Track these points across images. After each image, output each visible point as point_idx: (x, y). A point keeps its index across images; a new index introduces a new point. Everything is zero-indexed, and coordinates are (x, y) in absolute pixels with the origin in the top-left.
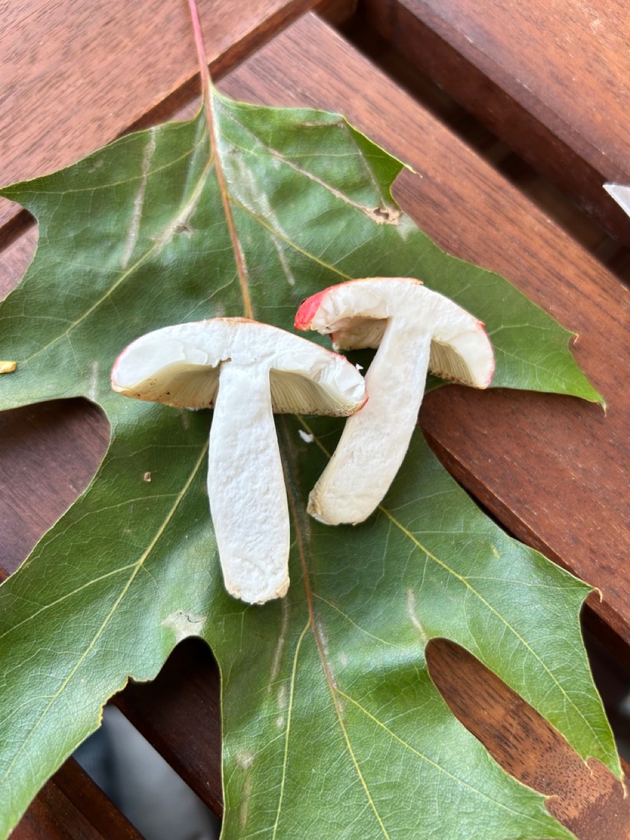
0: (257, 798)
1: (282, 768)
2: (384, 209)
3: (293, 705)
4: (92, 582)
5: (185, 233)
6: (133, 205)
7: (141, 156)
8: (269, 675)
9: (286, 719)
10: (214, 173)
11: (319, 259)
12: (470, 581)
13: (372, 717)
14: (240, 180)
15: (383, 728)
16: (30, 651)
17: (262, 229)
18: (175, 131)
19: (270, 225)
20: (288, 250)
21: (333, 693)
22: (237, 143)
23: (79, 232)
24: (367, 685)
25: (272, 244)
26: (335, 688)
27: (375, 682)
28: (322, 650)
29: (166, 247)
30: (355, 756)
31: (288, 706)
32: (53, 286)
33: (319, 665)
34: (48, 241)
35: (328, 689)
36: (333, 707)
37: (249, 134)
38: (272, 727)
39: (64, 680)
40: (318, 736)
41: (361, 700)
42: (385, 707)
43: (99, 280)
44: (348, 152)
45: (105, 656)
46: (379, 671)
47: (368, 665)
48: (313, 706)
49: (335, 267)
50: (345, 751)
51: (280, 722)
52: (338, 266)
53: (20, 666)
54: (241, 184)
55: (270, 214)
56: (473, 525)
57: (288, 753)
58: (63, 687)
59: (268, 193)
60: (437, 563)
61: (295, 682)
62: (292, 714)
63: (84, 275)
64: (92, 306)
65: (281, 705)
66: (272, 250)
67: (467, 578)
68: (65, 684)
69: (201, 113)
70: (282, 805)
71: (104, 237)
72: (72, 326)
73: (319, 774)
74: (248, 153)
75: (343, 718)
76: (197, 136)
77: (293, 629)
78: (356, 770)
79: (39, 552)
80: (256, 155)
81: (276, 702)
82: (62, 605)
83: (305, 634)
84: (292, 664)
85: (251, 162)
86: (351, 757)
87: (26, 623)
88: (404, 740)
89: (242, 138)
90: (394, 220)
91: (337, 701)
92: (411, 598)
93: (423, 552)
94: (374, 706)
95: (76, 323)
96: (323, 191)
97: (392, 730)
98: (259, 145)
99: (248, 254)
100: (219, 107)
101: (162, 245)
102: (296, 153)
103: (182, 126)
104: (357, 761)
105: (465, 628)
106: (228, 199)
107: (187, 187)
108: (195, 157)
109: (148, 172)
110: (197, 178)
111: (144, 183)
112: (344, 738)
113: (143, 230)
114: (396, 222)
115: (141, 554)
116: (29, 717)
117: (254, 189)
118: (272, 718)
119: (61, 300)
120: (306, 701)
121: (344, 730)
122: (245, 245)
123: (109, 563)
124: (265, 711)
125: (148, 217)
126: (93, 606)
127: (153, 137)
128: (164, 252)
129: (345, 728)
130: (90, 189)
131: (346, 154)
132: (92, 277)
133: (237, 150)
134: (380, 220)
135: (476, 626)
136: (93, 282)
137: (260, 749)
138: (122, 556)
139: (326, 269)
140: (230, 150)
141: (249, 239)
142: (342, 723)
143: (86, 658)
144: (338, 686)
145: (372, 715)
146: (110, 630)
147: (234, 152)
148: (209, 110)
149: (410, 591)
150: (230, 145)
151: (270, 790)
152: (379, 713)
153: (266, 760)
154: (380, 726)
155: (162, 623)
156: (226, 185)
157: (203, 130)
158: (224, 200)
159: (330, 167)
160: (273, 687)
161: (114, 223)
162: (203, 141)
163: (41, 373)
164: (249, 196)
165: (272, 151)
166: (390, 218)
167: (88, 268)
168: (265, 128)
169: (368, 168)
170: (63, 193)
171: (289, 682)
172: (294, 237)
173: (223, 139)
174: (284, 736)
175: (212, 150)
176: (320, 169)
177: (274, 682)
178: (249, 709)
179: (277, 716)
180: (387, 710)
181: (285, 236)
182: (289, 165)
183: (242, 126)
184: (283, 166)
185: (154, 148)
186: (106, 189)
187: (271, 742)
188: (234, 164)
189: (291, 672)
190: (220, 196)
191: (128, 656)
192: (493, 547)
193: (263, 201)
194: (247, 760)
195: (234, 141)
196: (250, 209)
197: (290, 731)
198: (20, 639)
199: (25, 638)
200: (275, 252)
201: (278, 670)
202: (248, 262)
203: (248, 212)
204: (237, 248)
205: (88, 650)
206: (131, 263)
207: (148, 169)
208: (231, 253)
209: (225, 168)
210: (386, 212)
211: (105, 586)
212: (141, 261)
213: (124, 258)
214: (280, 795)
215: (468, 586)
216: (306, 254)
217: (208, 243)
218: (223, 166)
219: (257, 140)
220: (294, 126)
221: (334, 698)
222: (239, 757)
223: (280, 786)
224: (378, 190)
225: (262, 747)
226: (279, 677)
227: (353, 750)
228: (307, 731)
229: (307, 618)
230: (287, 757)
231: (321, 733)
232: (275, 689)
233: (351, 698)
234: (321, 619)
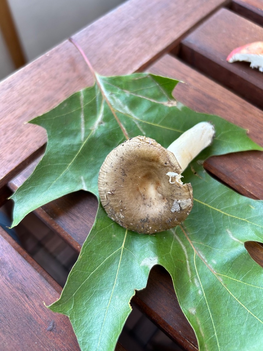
0: (204, 324)
1: (208, 310)
2: (171, 102)
3: (202, 285)
4: (107, 259)
5: (102, 124)
6: (81, 118)
7: (79, 100)
8: (188, 276)
9: (202, 290)
10: (106, 103)
11: (153, 123)
12: (248, 220)
13: (234, 279)
14: (116, 103)
15: (240, 282)
16: (92, 292)
17: (129, 118)
18: (89, 90)
19: (131, 116)
20: (140, 123)
21: (215, 275)
22: (112, 91)
23: (62, 131)
24: (227, 268)
25: (134, 123)
27: (230, 265)
28: (204, 261)
29: (96, 131)
30: (235, 296)
31: (200, 285)
32: (58, 152)
33: (206, 267)
34: (52, 136)
35: (213, 274)
36: (218, 281)
37: (115, 87)
38: (197, 295)
39: (109, 299)
40: (217, 293)
41: (227, 274)
42: (238, 274)
43: (75, 147)
45: (122, 284)
46: (230, 261)
47: (225, 260)
48: (210, 282)
49: (159, 125)
50: (230, 296)
51: (200, 292)
53: (89, 299)
54: (117, 105)
55: (130, 112)
56: (240, 200)
57: (208, 304)
58: (110, 302)
59: (127, 105)
60: (233, 217)
61: (199, 276)
62: (203, 288)
63: (69, 146)
64: (74, 157)
65: (197, 286)
67: (246, 219)
68: (110, 300)
70: (214, 324)
71: (72, 131)
72: (69, 166)
73: (224, 308)
74: (116, 93)
75: (224, 283)
76: (96, 92)
77: (190, 257)
78: (237, 301)
79: (84, 251)
81: (195, 285)
82: (98, 270)
83: (195, 257)
84: (195, 269)
85: (118, 96)
86: (233, 297)
87: (87, 281)
88: (250, 284)
89: (113, 89)
91: (218, 277)
92: (229, 232)
93: (226, 215)
94: (233, 275)
95: (70, 164)
96: (147, 101)
97: (244, 282)
98: (119, 90)
99: (126, 128)
100: (101, 80)
101: (95, 130)
102: (134, 90)
104: (236, 298)
105: (254, 235)
106: (113, 110)
107: (98, 109)
108: (97, 98)
109: (83, 106)
110: (100, 105)
111: (83, 110)
112: (227, 291)
113: (86, 126)
114: (176, 105)
115: (122, 243)
116: (100, 318)
118: (196, 292)
119: (62, 157)
120: (206, 282)
121: (226, 288)
122: (124, 125)
123: (111, 250)
124: (192, 290)
125: (87, 122)
126: (110, 268)
127: (82, 93)
128: (96, 133)
129: (226, 287)
130: (63, 115)
131: (152, 86)
132: (72, 146)
134: (170, 105)
135: (257, 233)
136: (72, 148)
137: (196, 305)
138: (115, 245)
139: (156, 126)
140: (109, 94)
141: (125, 122)
142: (224, 285)
143: (115, 288)
144: (216, 272)
145: (234, 278)
146: (120, 275)
147: (111, 94)
148: (98, 83)
149: (228, 230)
151: (207, 320)
152: (236, 277)
153: (201, 309)
154: (239, 282)
155: (140, 265)
156: (112, 106)
157: (98, 89)
159: (148, 92)
160: (191, 280)
161: (75, 126)
162: (99, 93)
163: (62, 184)
165: (125, 91)
166: (174, 104)
168: (121, 83)
169: (162, 89)
170: (54, 118)
171: (197, 276)
172: (141, 118)
173: (106, 90)
174: (204, 297)
175: (103, 95)
176: (144, 93)
177: (191, 278)
178: (185, 292)
179: (198, 291)
180: (239, 275)
181: (138, 118)
183: (112, 85)
184: (131, 95)
185: (83, 97)
186: (70, 114)
187: (200, 301)
188: (112, 98)
189: (196, 272)
190: (110, 110)
191: (132, 282)
192: (250, 206)
193: (126, 108)
194: (193, 311)
195: (110, 91)
197: (205, 295)
198: (86, 288)
199: (88, 288)
200: (136, 125)
201: (191, 273)
202: (127, 130)
203: (122, 113)
204: (121, 126)
205: (114, 285)
206: (85, 138)
208: (120, 128)
209: (109, 100)
211: (112, 259)
212: (88, 137)
213: (82, 138)
214: (212, 321)
215: (248, 221)
216: (147, 123)
217: (111, 126)
219: (118, 88)
220: (132, 80)
222: (190, 310)
223: (211, 318)
224: (167, 96)
225: (197, 304)
226: (192, 275)
227: (233, 294)
228: (212, 293)
229: (193, 251)
230: (208, 305)
231: (217, 292)
232: (192, 280)
233: (223, 274)
234: (199, 250)
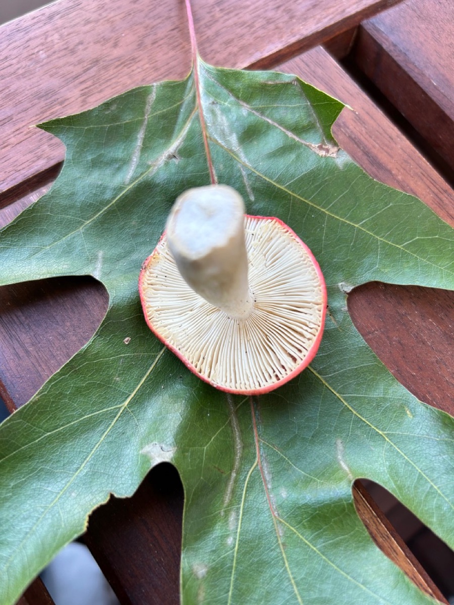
1: (230, 580)
2: (326, 145)
3: (241, 528)
4: (86, 417)
5: (174, 159)
6: (137, 138)
7: (144, 103)
8: (223, 502)
9: (235, 539)
10: (198, 118)
11: (274, 181)
12: (388, 435)
13: (307, 542)
14: (216, 124)
15: (315, 552)
16: (33, 468)
17: (232, 159)
18: (171, 87)
19: (238, 156)
20: (250, 175)
21: (274, 520)
22: (215, 97)
23: (95, 156)
24: (302, 515)
25: (239, 171)
26: (276, 515)
27: (310, 512)
28: (266, 485)
29: (159, 169)
30: (292, 573)
31: (237, 528)
32: (73, 194)
33: (263, 497)
34: (72, 162)
35: (270, 516)
36: (273, 531)
37: (225, 91)
38: (223, 545)
39: (59, 493)
40: (260, 555)
41: (297, 527)
42: (318, 534)
43: (108, 191)
44: (299, 103)
45: (93, 474)
46: (313, 503)
47: (304, 498)
48: (257, 530)
49: (286, 187)
50: (283, 569)
51: (230, 541)
52: (289, 187)
53: (24, 479)
54: (218, 127)
55: (238, 148)
56: (390, 392)
57: (236, 568)
58: (57, 499)
59: (237, 133)
60: (361, 420)
61: (243, 509)
62: (240, 535)
63: (97, 187)
64: (101, 210)
65: (231, 527)
66: (239, 174)
67: (385, 432)
68: (59, 496)
69: (190, 75)
71: (114, 161)
72: (85, 224)
73: (261, 587)
74: (224, 104)
75: (283, 541)
76: (187, 91)
77: (243, 466)
78: (292, 586)
79: (47, 389)
80: (229, 106)
81: (227, 524)
82: (61, 433)
83: (253, 471)
84: (242, 494)
85: (226, 111)
86: (289, 575)
87: (32, 445)
88: (333, 562)
89: (220, 94)
90: (333, 153)
91: (277, 526)
92: (340, 446)
93: (351, 411)
94: (308, 532)
95: (88, 222)
96: (279, 132)
97: (323, 553)
98: (232, 99)
99: (220, 177)
100: (203, 72)
101: (156, 168)
102: (260, 104)
103: (176, 83)
104: (294, 578)
105: (384, 472)
106: (207, 137)
107: (177, 127)
108: (184, 106)
109: (148, 115)
110: (185, 122)
111: (146, 122)
112: (283, 559)
113: (143, 156)
114: (335, 155)
115: (127, 398)
116: (28, 522)
117: (227, 130)
118: (224, 537)
119: (78, 204)
120: (252, 526)
121: (283, 551)
122: (218, 171)
123: (101, 402)
124: (217, 531)
125: (147, 147)
126: (85, 436)
127: (154, 90)
128: (158, 173)
129: (284, 549)
130: (106, 126)
131: (298, 105)
132: (104, 189)
133: (215, 102)
134: (323, 153)
135: (393, 470)
136: (103, 193)
137: (212, 562)
138: (111, 398)
139: (279, 188)
140: (211, 102)
141: (221, 166)
142: (281, 545)
143: (77, 476)
144: (278, 514)
145: (307, 539)
146: (98, 455)
147: (213, 103)
148: (197, 74)
149: (339, 441)
150: (211, 99)
151: (219, 598)
152: (312, 539)
153: (217, 572)
154: (313, 549)
155: (140, 452)
156: (206, 127)
157: (191, 88)
158: (205, 137)
159: (285, 114)
160: (225, 512)
161: (121, 151)
162: (191, 95)
163: (59, 257)
164: (223, 135)
165: (241, 103)
166: (330, 152)
167: (100, 183)
168: (238, 85)
169: (314, 115)
170: (86, 128)
171: (238, 509)
172: (255, 165)
173: (205, 94)
174: (233, 553)
175: (197, 102)
176: (277, 116)
177: (226, 507)
178: (204, 528)
179: (228, 536)
180: (319, 536)
181: (249, 164)
182: (254, 113)
183: (220, 85)
184: (250, 114)
185: (155, 98)
186: (118, 126)
187: (222, 557)
188: (213, 112)
189: (241, 501)
190: (201, 135)
191: (111, 477)
192: (406, 409)
193: (234, 139)
194: (201, 571)
195: (213, 96)
196: (223, 144)
197: (238, 549)
198: (26, 458)
199: (30, 457)
200: (241, 176)
201: (230, 498)
203: (222, 147)
204: (212, 172)
205: (79, 471)
206: (132, 180)
207: (149, 113)
208: (208, 176)
209: (207, 115)
210: (327, 147)
211: (96, 420)
212: (140, 178)
213: (127, 177)
214: (227, 602)
215: (387, 439)
216: (264, 177)
217: (190, 168)
218: (204, 113)
219: (231, 95)
220: (259, 84)
221: (275, 523)
222: (195, 567)
223: (228, 595)
224: (321, 131)
225: (214, 561)
226: (231, 504)
227: (290, 568)
228: (252, 550)
229: (255, 458)
230: (235, 571)
231: (263, 552)
232: (227, 513)
233: (290, 524)
234: (266, 460)
